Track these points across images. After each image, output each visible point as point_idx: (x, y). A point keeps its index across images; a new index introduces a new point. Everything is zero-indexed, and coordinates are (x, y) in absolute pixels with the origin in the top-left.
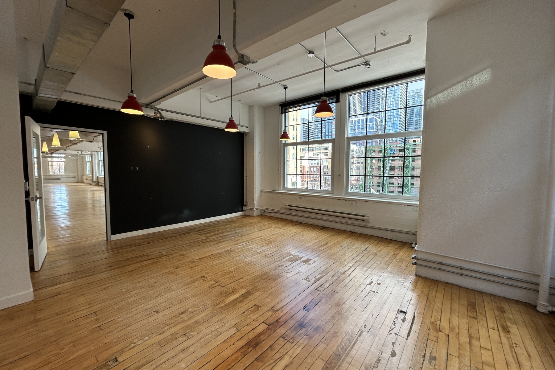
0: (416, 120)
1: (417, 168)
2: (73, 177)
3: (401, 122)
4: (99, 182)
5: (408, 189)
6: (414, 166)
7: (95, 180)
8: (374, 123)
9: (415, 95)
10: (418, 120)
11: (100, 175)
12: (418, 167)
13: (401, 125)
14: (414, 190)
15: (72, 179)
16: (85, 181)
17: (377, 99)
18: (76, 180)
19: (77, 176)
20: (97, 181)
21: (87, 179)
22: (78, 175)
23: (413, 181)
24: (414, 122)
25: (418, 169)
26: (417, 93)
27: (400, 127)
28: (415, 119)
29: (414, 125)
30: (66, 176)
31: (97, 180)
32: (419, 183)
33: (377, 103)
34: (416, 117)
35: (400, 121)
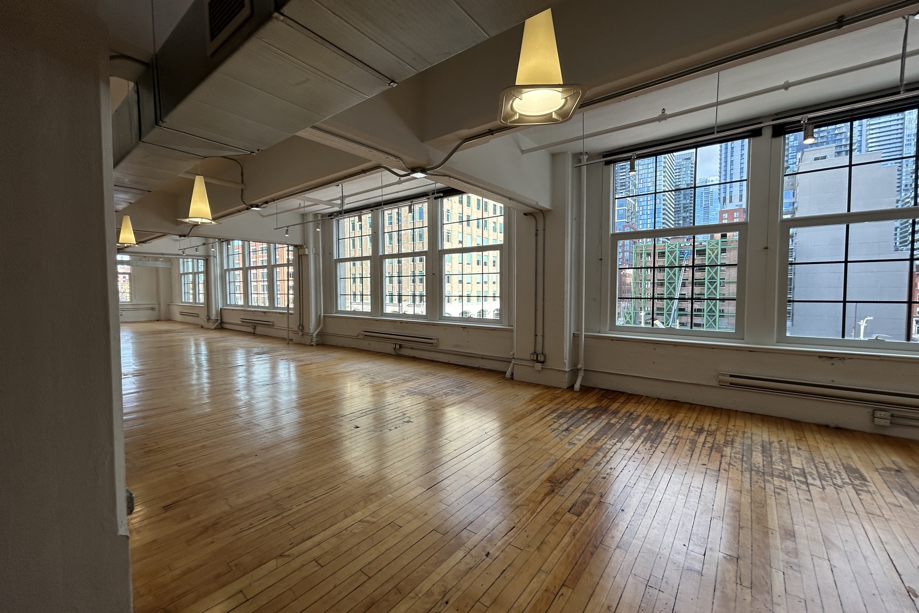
0: (684, 204)
1: (729, 283)
2: (148, 309)
3: (665, 207)
4: (225, 320)
5: (715, 319)
6: (724, 279)
7: (213, 317)
8: (627, 208)
9: (682, 163)
10: (688, 204)
11: (227, 305)
12: (731, 280)
13: (665, 212)
14: (725, 320)
15: (146, 314)
16: (178, 317)
17: (622, 169)
18: (153, 315)
19: (156, 306)
20: (219, 318)
21: (182, 314)
22: (159, 304)
23: (723, 305)
24: (682, 208)
25: (731, 285)
26: (685, 159)
27: (664, 214)
28: (684, 202)
29: (682, 211)
30: (133, 307)
31: (219, 316)
32: (735, 308)
33: (621, 176)
34: (685, 199)
35: (664, 205)
